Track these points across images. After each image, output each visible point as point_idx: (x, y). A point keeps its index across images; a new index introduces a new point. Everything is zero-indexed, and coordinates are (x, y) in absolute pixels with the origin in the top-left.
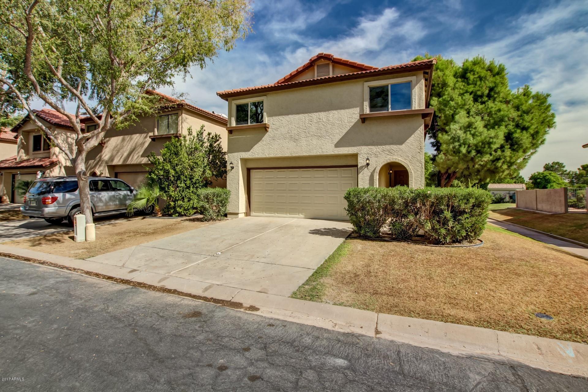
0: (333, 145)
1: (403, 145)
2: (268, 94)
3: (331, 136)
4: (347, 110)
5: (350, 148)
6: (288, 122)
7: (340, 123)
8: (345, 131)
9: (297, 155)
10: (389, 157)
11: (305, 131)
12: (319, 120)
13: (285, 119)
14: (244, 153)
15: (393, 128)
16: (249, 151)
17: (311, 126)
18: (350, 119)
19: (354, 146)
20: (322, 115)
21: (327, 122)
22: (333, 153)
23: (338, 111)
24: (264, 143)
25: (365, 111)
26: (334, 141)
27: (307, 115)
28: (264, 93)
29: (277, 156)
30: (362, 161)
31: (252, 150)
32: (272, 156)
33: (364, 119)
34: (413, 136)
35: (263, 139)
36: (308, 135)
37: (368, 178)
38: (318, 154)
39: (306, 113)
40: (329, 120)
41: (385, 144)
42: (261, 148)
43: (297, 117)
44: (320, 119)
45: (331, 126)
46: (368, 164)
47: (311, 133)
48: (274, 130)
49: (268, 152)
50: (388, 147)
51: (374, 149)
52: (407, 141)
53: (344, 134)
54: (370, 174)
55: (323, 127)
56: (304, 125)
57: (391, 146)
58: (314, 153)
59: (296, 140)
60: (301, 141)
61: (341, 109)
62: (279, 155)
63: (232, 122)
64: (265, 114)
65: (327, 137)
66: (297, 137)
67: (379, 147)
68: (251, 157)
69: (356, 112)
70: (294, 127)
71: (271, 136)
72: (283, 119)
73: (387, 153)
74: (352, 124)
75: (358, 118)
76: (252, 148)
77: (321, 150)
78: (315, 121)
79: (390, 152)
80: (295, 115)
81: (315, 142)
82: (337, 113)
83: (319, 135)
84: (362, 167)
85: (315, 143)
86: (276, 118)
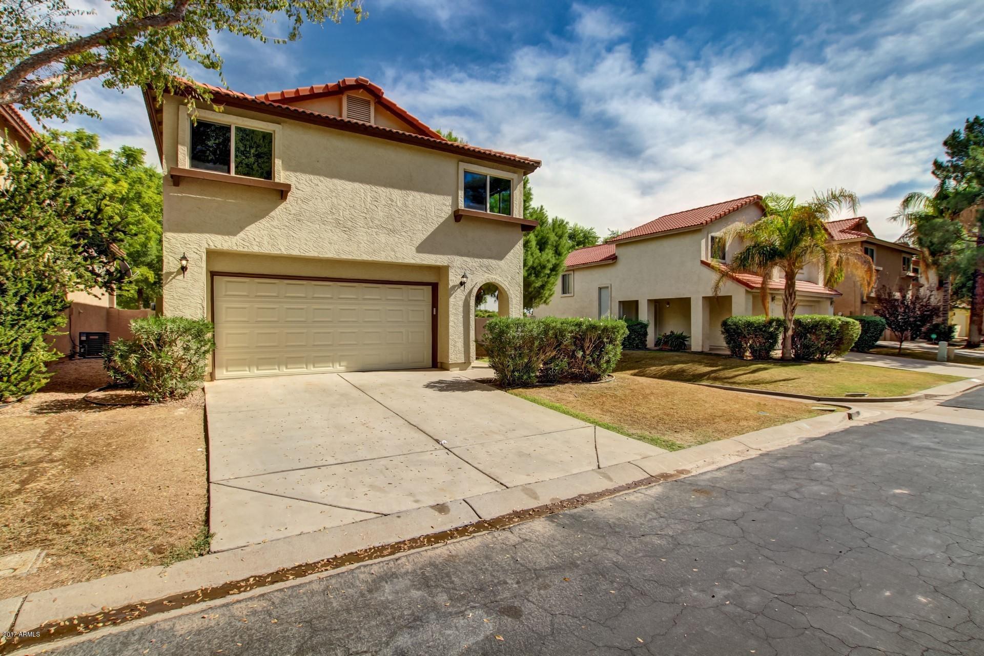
0: (414, 249)
1: (503, 261)
2: (285, 122)
3: (410, 234)
4: (435, 197)
5: (438, 256)
6: (331, 191)
7: (424, 214)
8: (431, 230)
9: (350, 257)
10: (487, 275)
11: (364, 215)
12: (390, 202)
13: (324, 184)
14: (220, 237)
15: (491, 236)
16: (234, 234)
17: (376, 209)
18: (439, 212)
19: (443, 254)
20: (396, 194)
21: (404, 208)
22: (413, 261)
23: (422, 194)
24: (275, 223)
25: (460, 205)
26: (414, 242)
27: (368, 187)
28: (275, 117)
29: (307, 254)
30: (454, 278)
31: (242, 234)
32: (295, 252)
33: (457, 216)
34: (512, 251)
35: (272, 214)
36: (371, 224)
37: (461, 303)
38: (389, 260)
39: (368, 183)
40: (406, 206)
41: (483, 257)
42: (266, 232)
43: (349, 186)
44: (392, 201)
45: (409, 216)
46: (462, 284)
47: (376, 222)
48: (299, 202)
49: (285, 244)
50: (486, 261)
51: (472, 262)
52: (507, 257)
53: (429, 234)
54: (464, 297)
55: (397, 215)
56: (363, 205)
57: (490, 260)
58: (382, 257)
59: (347, 230)
60: (357, 233)
61: (426, 192)
62: (313, 253)
63: (180, 156)
64: (278, 163)
65: (404, 234)
66: (350, 223)
67: (476, 259)
68: (241, 249)
69: (448, 204)
70: (344, 204)
71: (293, 212)
72: (320, 184)
73: (485, 269)
74: (441, 220)
75: (450, 212)
76: (242, 229)
77: (393, 253)
78: (384, 202)
79: (488, 269)
80: (347, 183)
81: (383, 238)
82: (419, 197)
83: (391, 227)
84: (454, 287)
85: (384, 241)
86: (304, 177)
